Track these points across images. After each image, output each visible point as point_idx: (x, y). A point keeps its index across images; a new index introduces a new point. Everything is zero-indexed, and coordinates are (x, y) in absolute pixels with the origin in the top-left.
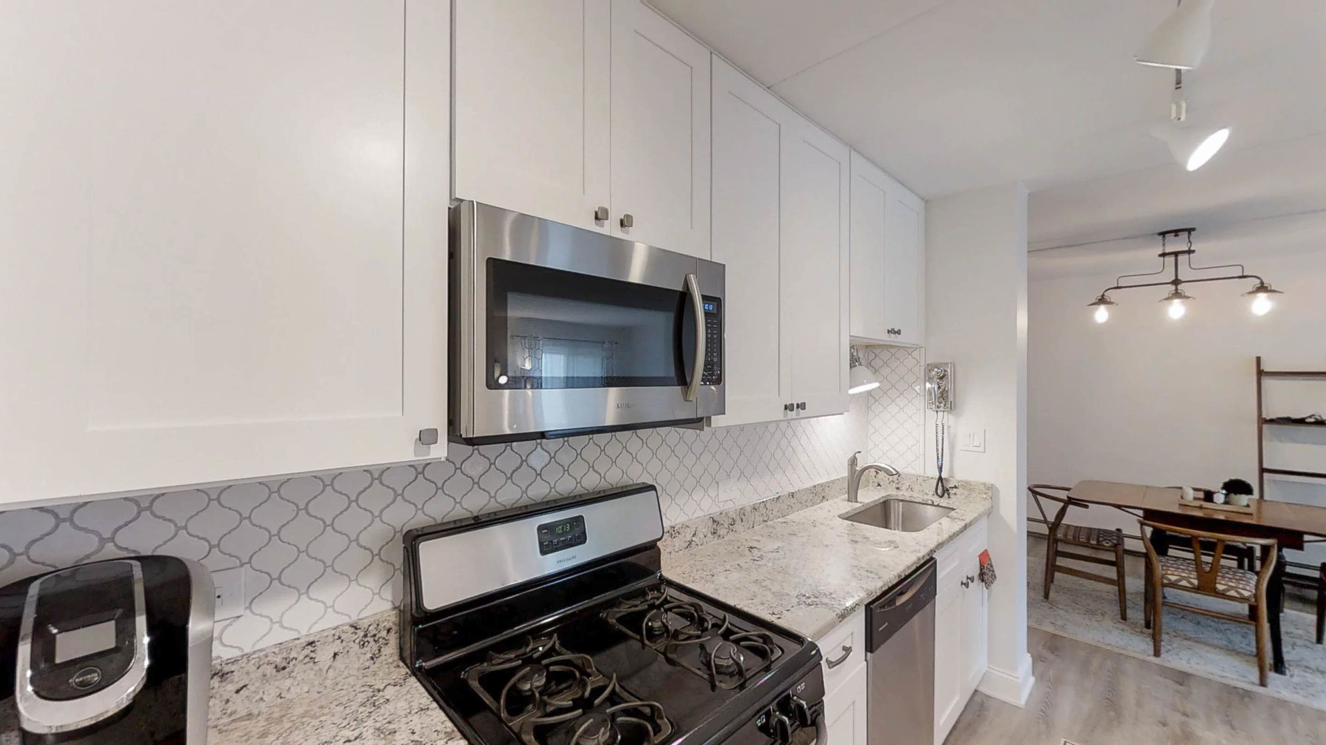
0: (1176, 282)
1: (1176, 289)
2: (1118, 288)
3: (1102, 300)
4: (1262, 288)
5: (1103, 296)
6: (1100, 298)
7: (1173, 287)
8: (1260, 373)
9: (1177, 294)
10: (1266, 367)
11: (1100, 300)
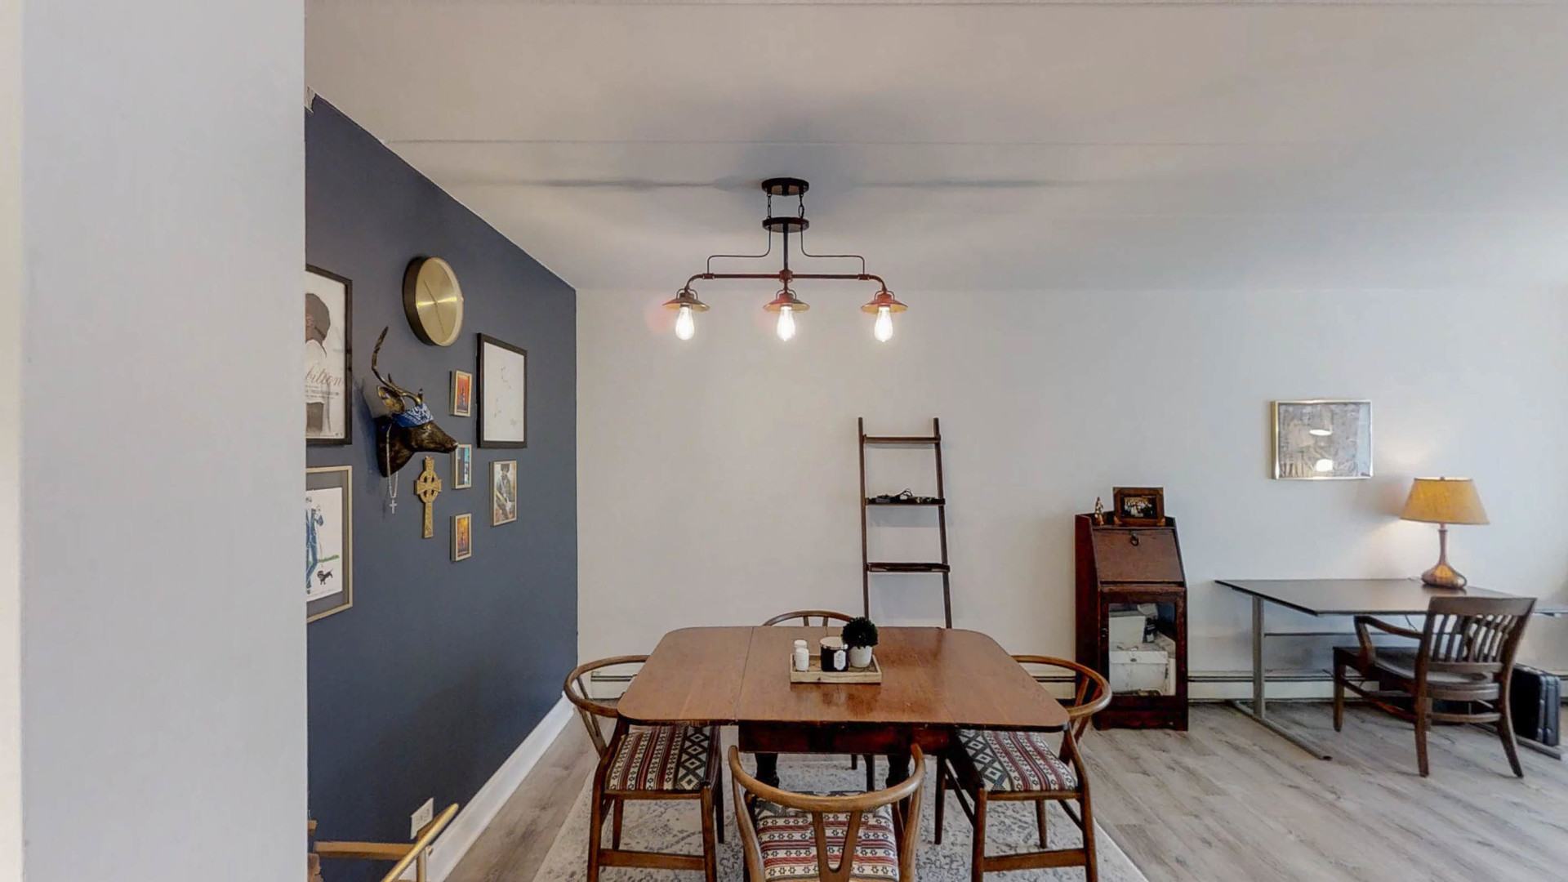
0: (785, 275)
1: (786, 288)
2: (709, 276)
3: (686, 298)
4: (885, 298)
5: (687, 288)
6: (683, 291)
7: (779, 284)
8: (863, 439)
9: (787, 298)
10: (869, 432)
11: (682, 295)
